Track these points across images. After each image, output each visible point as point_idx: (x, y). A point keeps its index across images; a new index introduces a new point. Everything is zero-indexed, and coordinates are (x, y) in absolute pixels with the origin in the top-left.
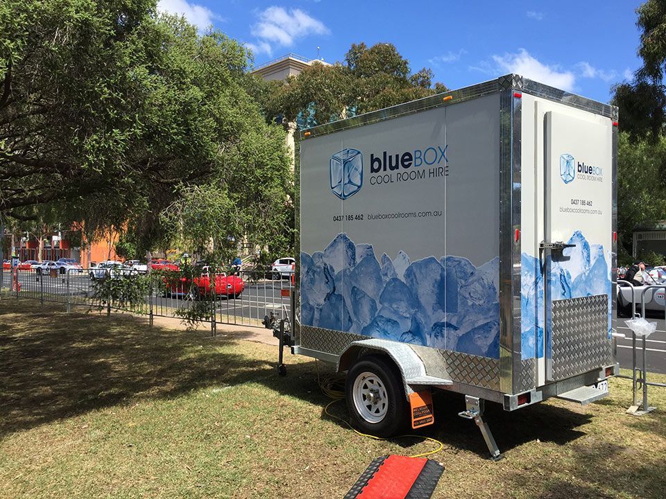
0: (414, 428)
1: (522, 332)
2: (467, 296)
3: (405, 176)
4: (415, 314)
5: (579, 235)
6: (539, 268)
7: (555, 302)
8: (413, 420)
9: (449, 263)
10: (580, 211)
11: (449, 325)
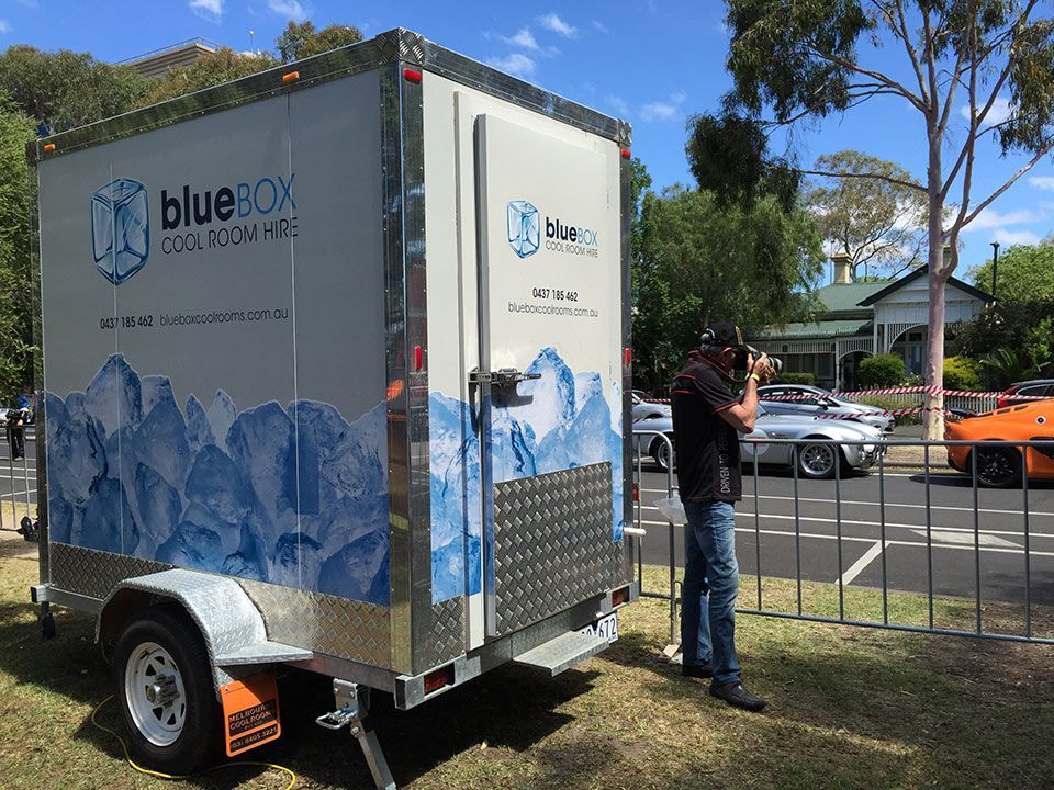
0: (230, 754)
1: (434, 548)
2: (335, 480)
3: (223, 238)
4: (247, 517)
5: (551, 355)
6: (468, 420)
7: (500, 486)
8: (229, 739)
9: (304, 415)
10: (553, 310)
11: (306, 540)
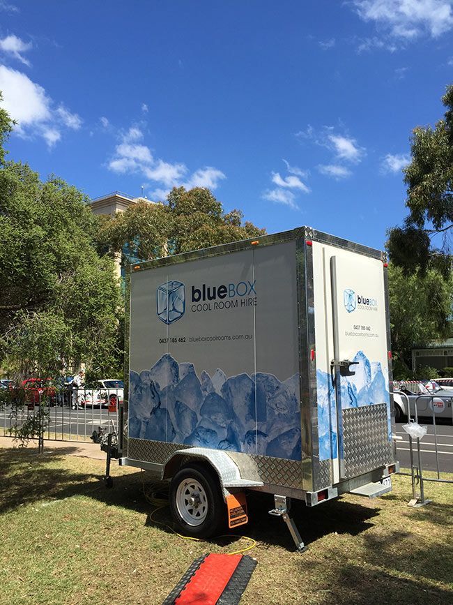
0: (231, 527)
1: (319, 436)
2: (274, 407)
3: (221, 305)
4: (231, 424)
5: (361, 354)
6: (331, 382)
7: (344, 411)
8: (230, 520)
9: (259, 379)
10: (361, 334)
11: (260, 433)
